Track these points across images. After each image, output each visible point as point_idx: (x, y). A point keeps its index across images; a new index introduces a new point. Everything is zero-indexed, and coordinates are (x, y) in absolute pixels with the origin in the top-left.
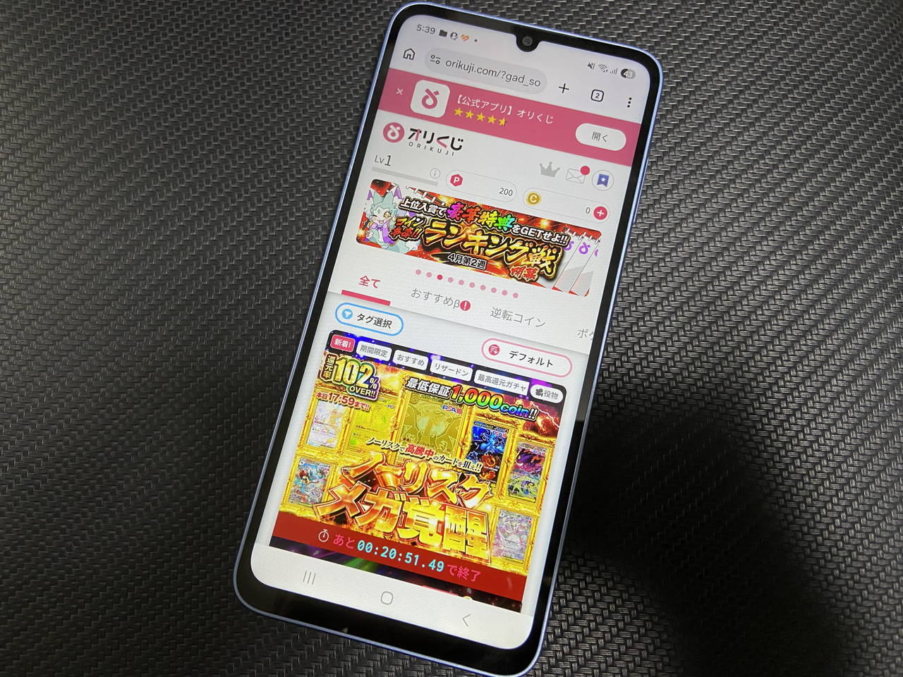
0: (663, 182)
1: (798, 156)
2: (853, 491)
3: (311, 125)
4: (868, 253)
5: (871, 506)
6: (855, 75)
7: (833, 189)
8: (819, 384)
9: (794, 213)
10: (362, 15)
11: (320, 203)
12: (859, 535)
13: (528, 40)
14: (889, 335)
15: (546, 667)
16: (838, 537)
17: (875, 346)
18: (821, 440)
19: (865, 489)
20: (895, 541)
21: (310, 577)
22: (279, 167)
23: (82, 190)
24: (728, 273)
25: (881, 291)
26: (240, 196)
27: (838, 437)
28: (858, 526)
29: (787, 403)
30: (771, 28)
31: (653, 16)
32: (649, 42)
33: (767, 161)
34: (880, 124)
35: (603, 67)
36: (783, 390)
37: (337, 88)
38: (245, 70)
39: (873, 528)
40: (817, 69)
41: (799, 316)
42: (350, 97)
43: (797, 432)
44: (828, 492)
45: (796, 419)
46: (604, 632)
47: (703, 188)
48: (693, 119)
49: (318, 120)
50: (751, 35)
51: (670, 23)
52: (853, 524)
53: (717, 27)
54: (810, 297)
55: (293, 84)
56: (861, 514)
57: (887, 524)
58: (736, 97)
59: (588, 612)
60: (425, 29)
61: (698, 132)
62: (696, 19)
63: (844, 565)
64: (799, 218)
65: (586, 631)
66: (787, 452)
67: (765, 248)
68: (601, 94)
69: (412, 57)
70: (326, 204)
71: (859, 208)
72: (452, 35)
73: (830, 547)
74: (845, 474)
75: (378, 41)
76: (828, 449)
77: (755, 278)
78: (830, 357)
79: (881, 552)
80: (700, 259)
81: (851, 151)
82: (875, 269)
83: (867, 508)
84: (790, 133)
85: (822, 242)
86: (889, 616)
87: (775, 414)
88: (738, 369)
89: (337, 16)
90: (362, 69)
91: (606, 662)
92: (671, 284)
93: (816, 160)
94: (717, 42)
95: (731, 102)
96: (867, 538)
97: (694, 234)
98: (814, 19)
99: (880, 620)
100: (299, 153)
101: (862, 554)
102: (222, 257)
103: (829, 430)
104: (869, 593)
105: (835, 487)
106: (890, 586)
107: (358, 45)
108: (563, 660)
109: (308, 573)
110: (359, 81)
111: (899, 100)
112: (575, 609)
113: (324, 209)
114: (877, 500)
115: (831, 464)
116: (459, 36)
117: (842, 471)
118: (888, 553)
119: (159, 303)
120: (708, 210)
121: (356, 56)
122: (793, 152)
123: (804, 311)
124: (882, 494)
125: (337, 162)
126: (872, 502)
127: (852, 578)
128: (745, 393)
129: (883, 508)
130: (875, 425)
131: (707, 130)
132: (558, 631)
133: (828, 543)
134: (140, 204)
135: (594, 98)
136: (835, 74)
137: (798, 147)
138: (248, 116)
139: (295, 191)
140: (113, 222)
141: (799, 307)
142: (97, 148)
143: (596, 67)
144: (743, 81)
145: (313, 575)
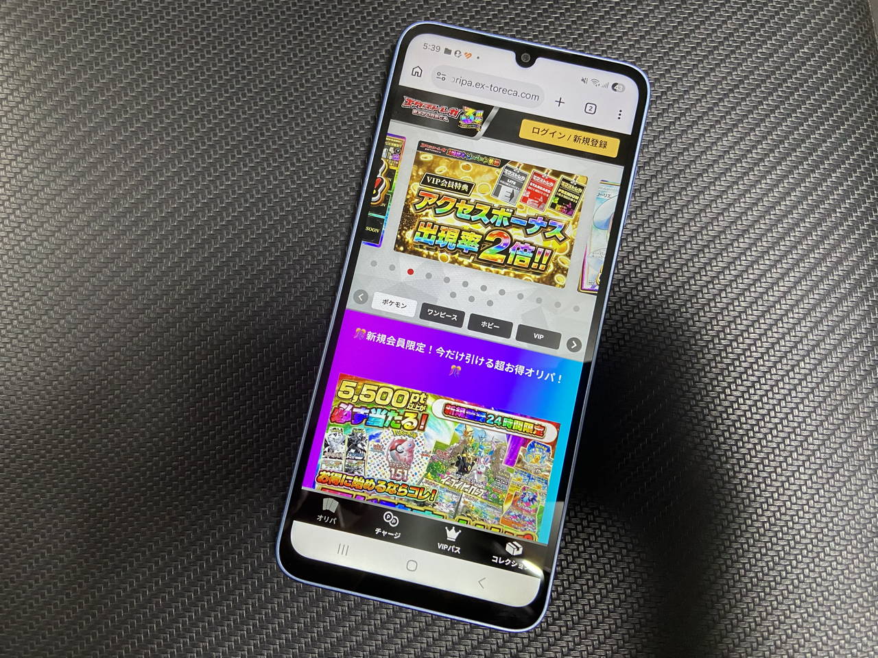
0: (649, 185)
1: (771, 159)
2: (818, 461)
3: (327, 137)
4: (834, 248)
5: (833, 474)
6: (824, 82)
7: (803, 189)
8: (789, 368)
9: (767, 212)
10: (370, 31)
12: (822, 500)
13: (526, 57)
14: (851, 322)
15: (551, 620)
16: (805, 502)
17: (838, 332)
18: (790, 417)
19: (829, 459)
20: (853, 504)
21: (344, 549)
22: (299, 178)
23: (116, 202)
24: (708, 268)
25: (845, 282)
26: (264, 206)
27: (805, 414)
28: (822, 492)
29: (760, 385)
30: (748, 39)
31: (640, 28)
32: (636, 53)
33: (744, 164)
34: (846, 127)
36: (757, 373)
37: (349, 102)
38: (263, 86)
39: (835, 493)
40: (790, 77)
41: (771, 307)
42: (361, 110)
43: (769, 410)
44: (796, 463)
45: (768, 399)
46: (601, 589)
47: (686, 191)
48: (677, 127)
49: (333, 132)
50: (730, 46)
51: (656, 35)
52: (818, 490)
53: (699, 39)
54: (782, 289)
55: (308, 99)
56: (825, 481)
57: (847, 489)
58: (716, 104)
59: (586, 572)
60: (431, 47)
61: (681, 138)
62: (680, 31)
63: (809, 526)
64: (772, 217)
65: (585, 588)
66: (759, 428)
67: (741, 245)
68: (594, 107)
69: (419, 75)
71: (827, 206)
72: (456, 53)
73: (797, 511)
74: (811, 447)
75: (386, 56)
76: (796, 425)
77: (732, 272)
78: (798, 342)
79: (841, 513)
80: (684, 256)
82: (840, 262)
83: (829, 476)
84: (765, 138)
85: (792, 239)
86: (848, 568)
87: (750, 395)
88: (717, 355)
90: (371, 83)
91: (603, 614)
92: (657, 280)
93: (789, 163)
94: (698, 52)
95: (711, 109)
96: (830, 501)
97: (677, 233)
98: (788, 29)
99: (840, 573)
100: (317, 165)
101: (825, 516)
102: (250, 263)
103: (797, 408)
104: (830, 550)
105: (801, 458)
107: (367, 60)
108: (565, 614)
109: (342, 547)
110: (369, 95)
112: (575, 570)
113: (342, 216)
114: (838, 468)
115: (799, 438)
116: (462, 54)
117: (809, 444)
118: (848, 514)
119: (195, 306)
120: (690, 211)
121: (366, 70)
122: (767, 155)
123: (776, 302)
124: (843, 463)
125: (352, 172)
126: (834, 470)
127: (816, 537)
128: (724, 377)
129: (844, 476)
131: (689, 136)
132: (560, 589)
133: (795, 507)
134: (171, 214)
135: (587, 110)
137: (772, 151)
139: (314, 200)
140: (147, 233)
141: (771, 299)
142: (128, 162)
143: (589, 82)
144: (722, 89)
145: (345, 549)
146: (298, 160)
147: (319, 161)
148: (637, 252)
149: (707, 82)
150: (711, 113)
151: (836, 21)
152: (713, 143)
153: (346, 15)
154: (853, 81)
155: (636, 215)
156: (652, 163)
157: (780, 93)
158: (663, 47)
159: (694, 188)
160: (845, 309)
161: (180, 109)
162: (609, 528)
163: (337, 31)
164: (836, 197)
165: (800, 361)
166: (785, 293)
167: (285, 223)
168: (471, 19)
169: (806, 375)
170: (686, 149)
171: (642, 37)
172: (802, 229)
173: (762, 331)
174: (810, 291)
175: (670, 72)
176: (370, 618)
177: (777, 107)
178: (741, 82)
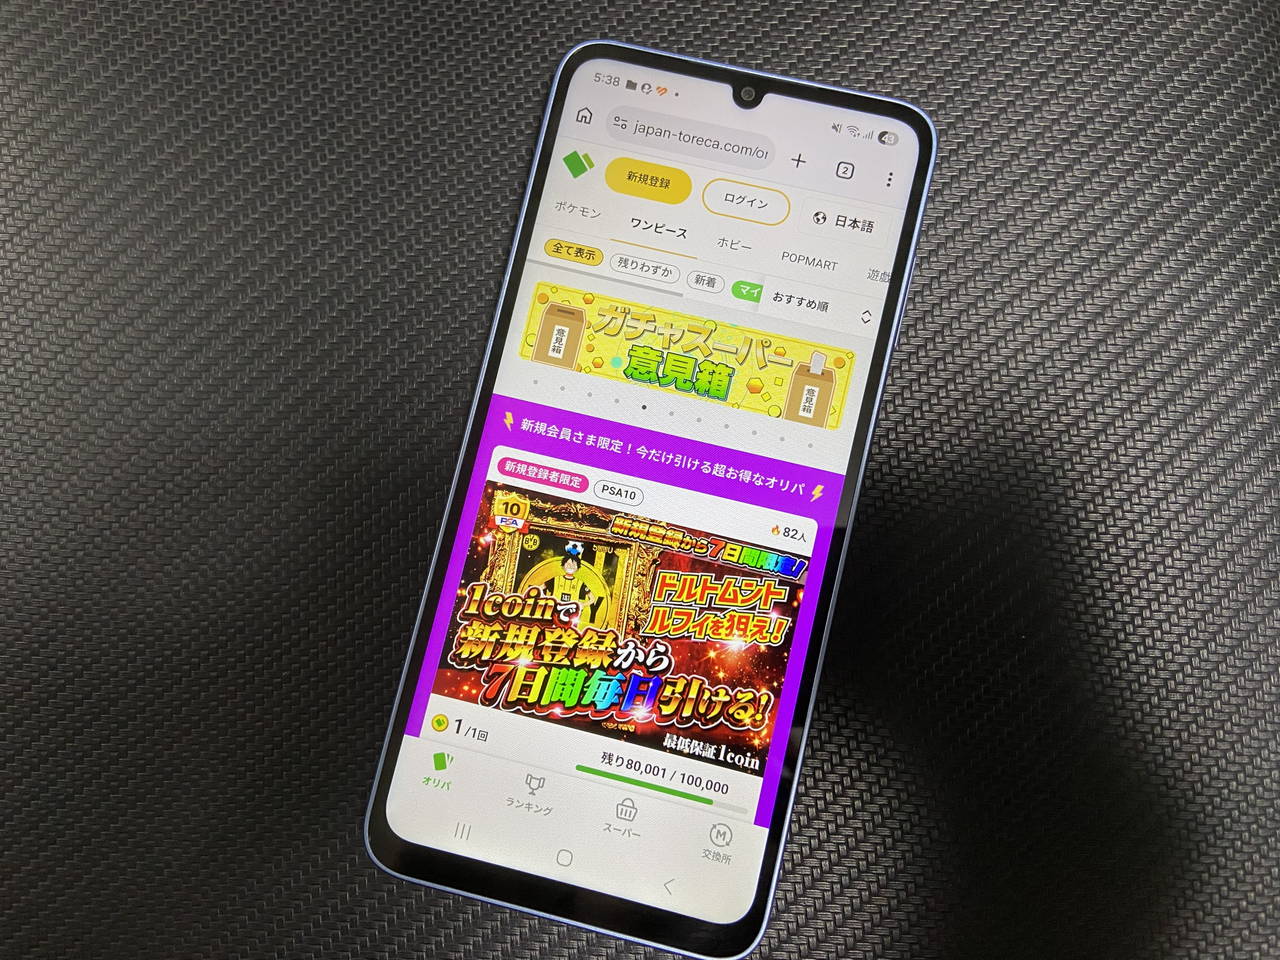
0: (937, 286)
2: (1191, 710)
3: (453, 213)
5: (1215, 730)
6: (1212, 127)
7: (1175, 291)
8: (1148, 566)
10: (518, 55)
11: (466, 324)
13: (748, 93)
15: (774, 942)
17: (1227, 512)
19: (1208, 707)
20: (1246, 776)
21: (462, 833)
23: (145, 309)
25: (1239, 435)
26: (358, 315)
29: (1104, 591)
30: (1094, 61)
31: (927, 46)
32: (921, 85)
33: (1084, 254)
34: (1245, 196)
35: (853, 129)
37: (487, 160)
38: (360, 137)
40: (1158, 118)
41: (1123, 472)
42: (504, 172)
46: (852, 898)
47: (993, 294)
48: (981, 196)
49: (461, 206)
50: (1065, 72)
51: (951, 56)
53: (1017, 61)
54: (1139, 445)
55: (426, 156)
56: (1201, 741)
58: (1041, 162)
59: (830, 871)
60: (606, 79)
61: (987, 214)
62: (988, 50)
64: (1126, 334)
68: (850, 167)
69: (588, 120)
70: (475, 324)
71: (1213, 318)
72: (643, 87)
75: (542, 92)
76: (1157, 653)
78: (1164, 527)
79: (1226, 791)
81: (1202, 236)
82: (1231, 404)
84: (1117, 213)
89: (484, 56)
90: (520, 132)
92: (947, 429)
94: (1016, 82)
95: (1034, 169)
98: (1156, 45)
106: (1238, 836)
109: (461, 827)
110: (517, 150)
111: (1274, 161)
113: (472, 331)
115: (1163, 674)
116: (653, 88)
123: (1130, 465)
125: (489, 265)
130: (1224, 621)
131: (1000, 210)
132: (789, 896)
135: (840, 173)
136: (1184, 125)
137: (1128, 233)
138: (366, 203)
139: (432, 307)
140: (190, 354)
141: (1123, 460)
142: (163, 251)
143: (844, 128)
144: (1053, 138)
145: (467, 828)
146: (410, 248)
147: (440, 248)
148: (915, 387)
149: (1029, 128)
150: (1034, 175)
151: (1233, 32)
152: (1035, 221)
153: (484, 31)
154: (1258, 124)
155: (916, 331)
156: (942, 252)
157: (1143, 144)
158: (962, 75)
159: (1006, 290)
160: (1238, 476)
161: (238, 172)
162: (867, 806)
163: (470, 54)
164: (1227, 304)
165: (1167, 556)
166: (1145, 451)
167: (389, 340)
168: (669, 35)
169: (1175, 578)
170: (995, 231)
171: (930, 60)
172: (1173, 353)
173: (1107, 510)
174: (1183, 448)
175: (972, 114)
176: (505, 932)
177: (1138, 165)
178: (1082, 127)
